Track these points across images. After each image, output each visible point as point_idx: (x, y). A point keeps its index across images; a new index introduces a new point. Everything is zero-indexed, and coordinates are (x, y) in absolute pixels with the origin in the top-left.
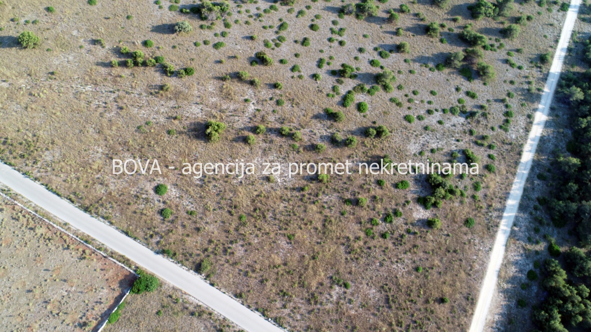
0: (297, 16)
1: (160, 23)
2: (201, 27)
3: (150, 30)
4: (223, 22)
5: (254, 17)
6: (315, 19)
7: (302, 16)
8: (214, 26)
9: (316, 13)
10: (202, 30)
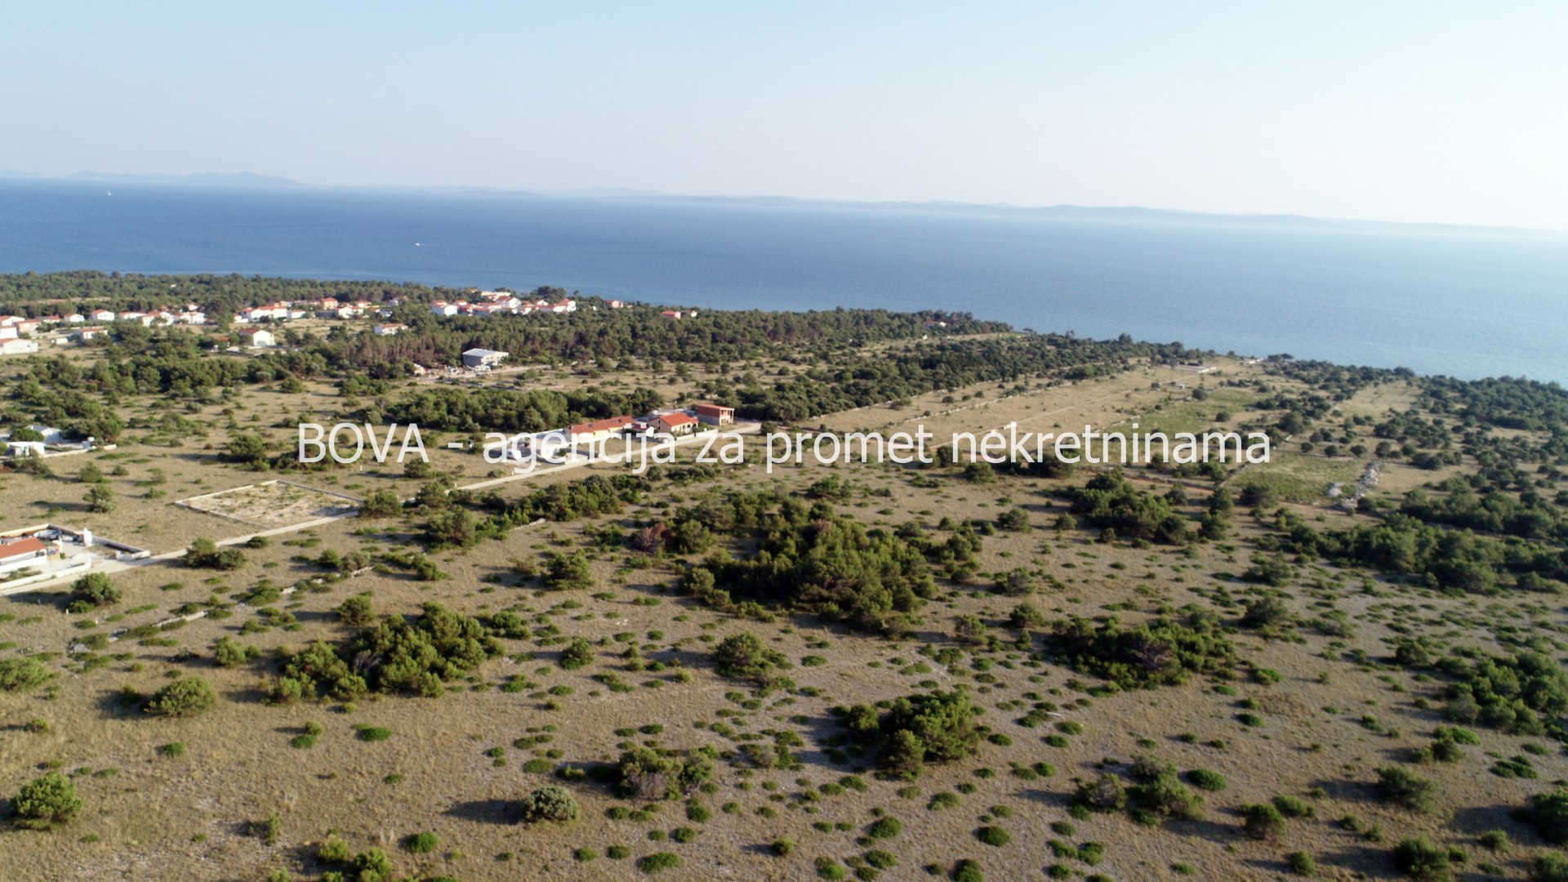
0: (930, 807)
1: (483, 797)
2: (611, 813)
3: (442, 809)
4: (683, 806)
5: (788, 801)
6: (991, 815)
7: (946, 805)
8: (651, 814)
9: (993, 801)
10: (610, 822)
